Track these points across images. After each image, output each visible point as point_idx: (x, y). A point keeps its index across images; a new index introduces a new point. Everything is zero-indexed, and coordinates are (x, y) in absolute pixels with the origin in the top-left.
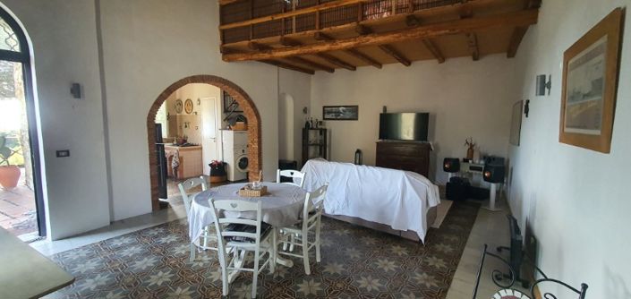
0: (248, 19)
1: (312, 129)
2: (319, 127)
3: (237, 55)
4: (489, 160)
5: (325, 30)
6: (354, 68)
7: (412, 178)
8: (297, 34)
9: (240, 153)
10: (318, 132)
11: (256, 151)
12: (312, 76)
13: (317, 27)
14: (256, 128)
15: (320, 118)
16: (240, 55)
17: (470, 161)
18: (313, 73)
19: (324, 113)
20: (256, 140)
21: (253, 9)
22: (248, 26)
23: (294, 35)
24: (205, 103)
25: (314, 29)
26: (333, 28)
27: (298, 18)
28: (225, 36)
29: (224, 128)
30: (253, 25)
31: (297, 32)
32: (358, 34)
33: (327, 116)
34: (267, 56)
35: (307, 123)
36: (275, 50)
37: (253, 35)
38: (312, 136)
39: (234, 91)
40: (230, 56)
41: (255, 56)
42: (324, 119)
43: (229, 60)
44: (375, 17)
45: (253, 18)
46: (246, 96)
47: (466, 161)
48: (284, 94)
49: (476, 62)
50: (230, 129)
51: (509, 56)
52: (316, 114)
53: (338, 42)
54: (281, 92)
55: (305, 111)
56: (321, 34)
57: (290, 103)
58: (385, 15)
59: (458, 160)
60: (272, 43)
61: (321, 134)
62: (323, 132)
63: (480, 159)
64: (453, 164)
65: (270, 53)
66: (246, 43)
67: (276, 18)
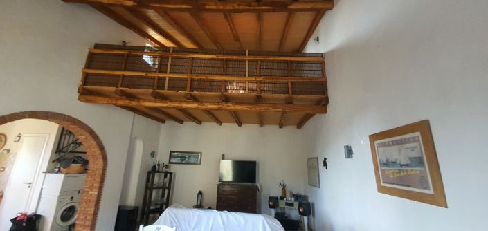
0: (120, 70)
1: (158, 172)
2: (164, 170)
3: (99, 98)
4: (297, 197)
5: (195, 93)
6: (200, 123)
7: (269, 221)
8: (169, 91)
9: (67, 200)
10: (163, 175)
11: (94, 198)
12: (163, 124)
13: (188, 89)
14: (99, 172)
15: (167, 162)
16: (103, 98)
17: (285, 199)
18: (163, 121)
19: (170, 157)
20: (97, 185)
21: (126, 63)
22: (119, 76)
23: (165, 91)
24: (26, 140)
25: (186, 90)
26: (202, 93)
27: (170, 79)
28: (87, 79)
29: (50, 171)
30: (124, 76)
31: (168, 89)
32: (220, 101)
33: (173, 160)
34: (134, 103)
35: (154, 167)
36: (144, 100)
37: (122, 84)
38: (157, 179)
39: (83, 132)
40: (89, 97)
41: (121, 102)
42: (170, 163)
43: (87, 101)
44: (234, 92)
45: (125, 70)
46: (95, 137)
47: (282, 198)
48: (135, 138)
49: (281, 129)
50: (60, 171)
51: (298, 128)
52: (162, 158)
53: (204, 103)
54: (133, 136)
55: (153, 154)
56: (191, 96)
57: (139, 147)
58: (242, 92)
59: (277, 198)
60: (140, 94)
61: (166, 176)
62: (169, 175)
63: (291, 197)
64: (274, 202)
65: (138, 102)
66: (114, 89)
67: (149, 75)
